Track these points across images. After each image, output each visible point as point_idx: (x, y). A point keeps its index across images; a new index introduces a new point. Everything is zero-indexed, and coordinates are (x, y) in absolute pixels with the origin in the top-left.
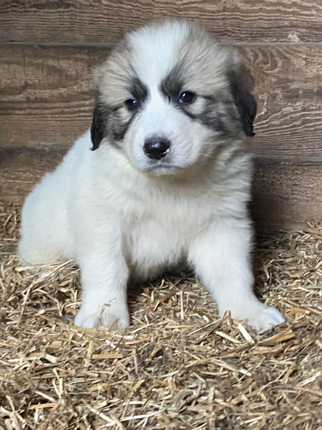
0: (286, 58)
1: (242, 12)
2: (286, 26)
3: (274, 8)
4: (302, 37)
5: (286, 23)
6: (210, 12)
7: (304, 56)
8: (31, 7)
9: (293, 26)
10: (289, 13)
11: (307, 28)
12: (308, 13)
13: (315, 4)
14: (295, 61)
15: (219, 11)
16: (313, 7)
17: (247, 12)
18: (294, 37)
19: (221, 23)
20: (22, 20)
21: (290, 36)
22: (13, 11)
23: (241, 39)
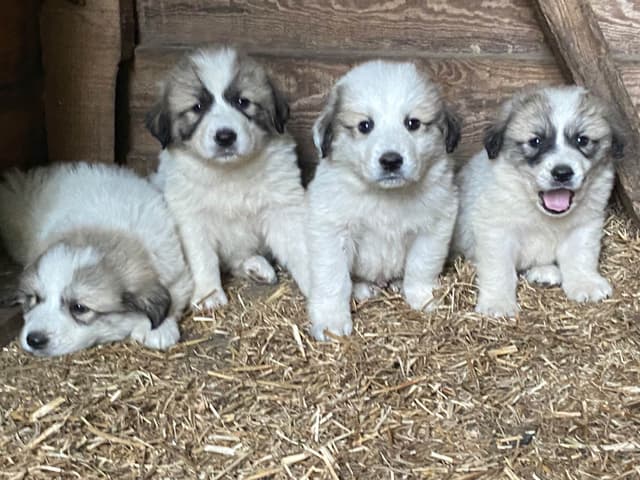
0: (469, 70)
1: (424, 22)
2: (469, 38)
3: (456, 20)
4: (484, 48)
5: (469, 34)
6: (391, 21)
7: (488, 69)
8: (200, 11)
9: (477, 37)
10: (471, 25)
11: (489, 39)
12: (491, 25)
13: (497, 17)
14: (479, 73)
15: (401, 21)
16: (496, 20)
17: (429, 22)
18: (476, 48)
19: (402, 32)
20: (189, 24)
21: (472, 46)
22: (180, 14)
23: (423, 49)
